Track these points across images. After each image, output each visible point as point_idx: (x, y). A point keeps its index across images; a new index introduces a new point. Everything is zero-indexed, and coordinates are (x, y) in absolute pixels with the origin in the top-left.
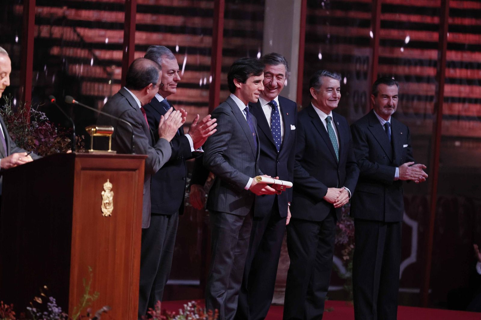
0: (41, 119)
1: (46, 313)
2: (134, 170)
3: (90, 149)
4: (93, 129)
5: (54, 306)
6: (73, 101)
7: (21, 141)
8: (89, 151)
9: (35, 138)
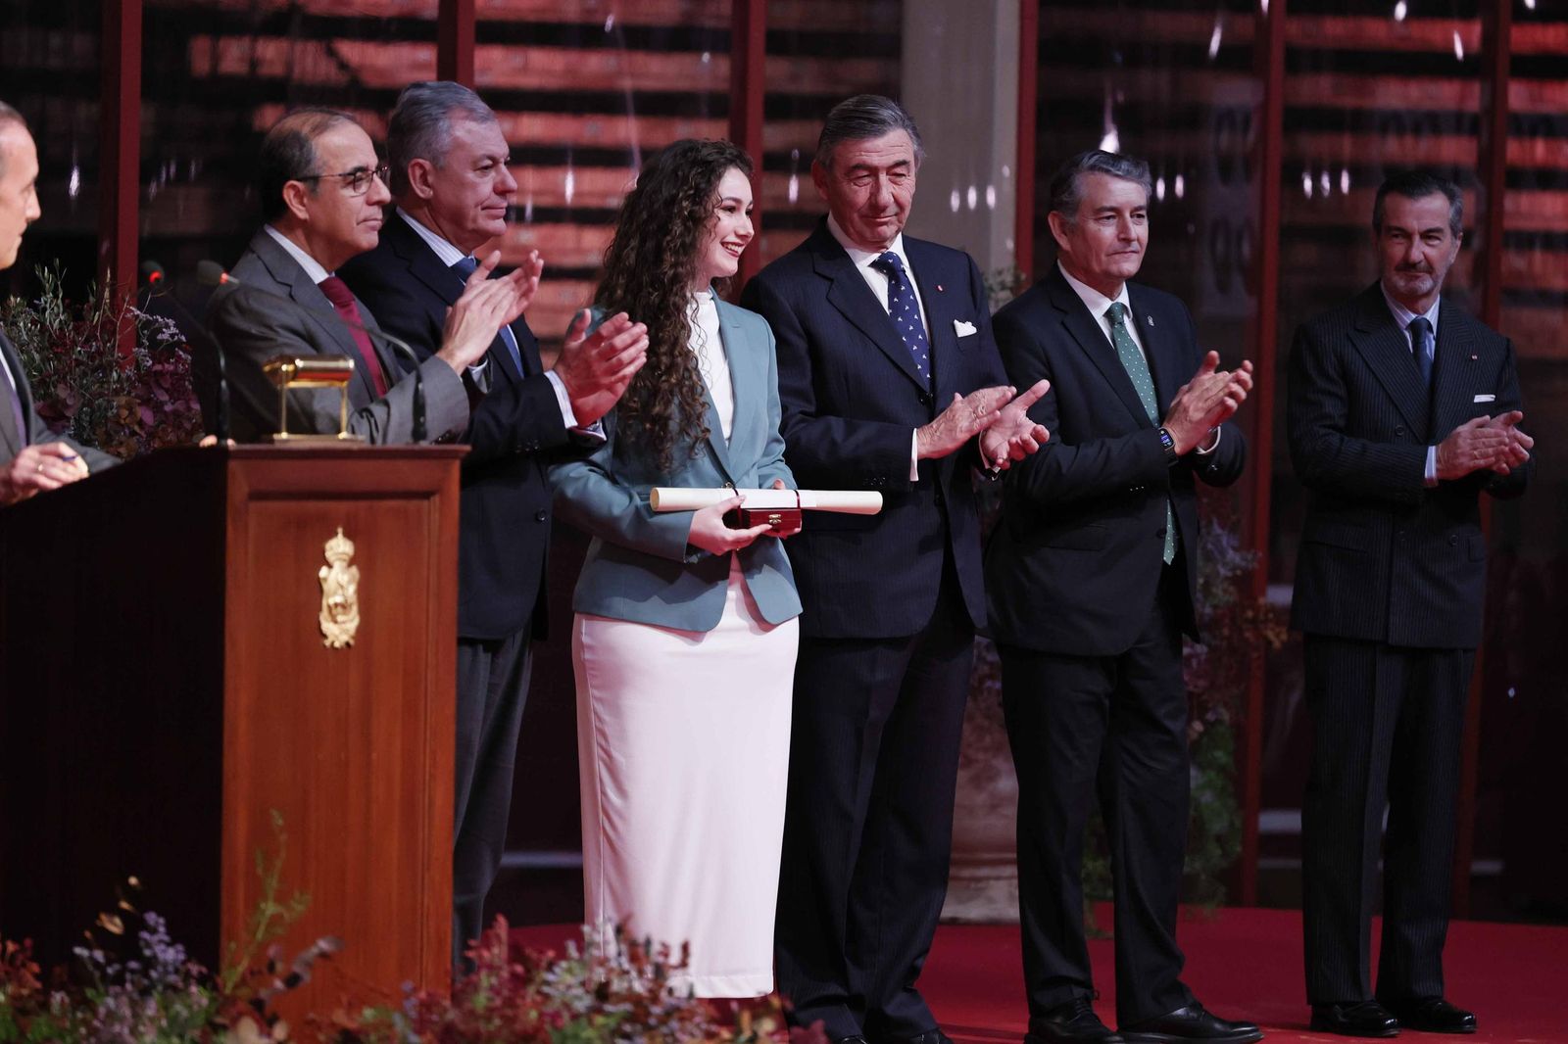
0: (162, 341)
1: (133, 965)
2: (426, 495)
3: (279, 431)
4: (284, 368)
5: (161, 941)
6: (220, 277)
7: (98, 414)
8: (276, 436)
9: (138, 401)
